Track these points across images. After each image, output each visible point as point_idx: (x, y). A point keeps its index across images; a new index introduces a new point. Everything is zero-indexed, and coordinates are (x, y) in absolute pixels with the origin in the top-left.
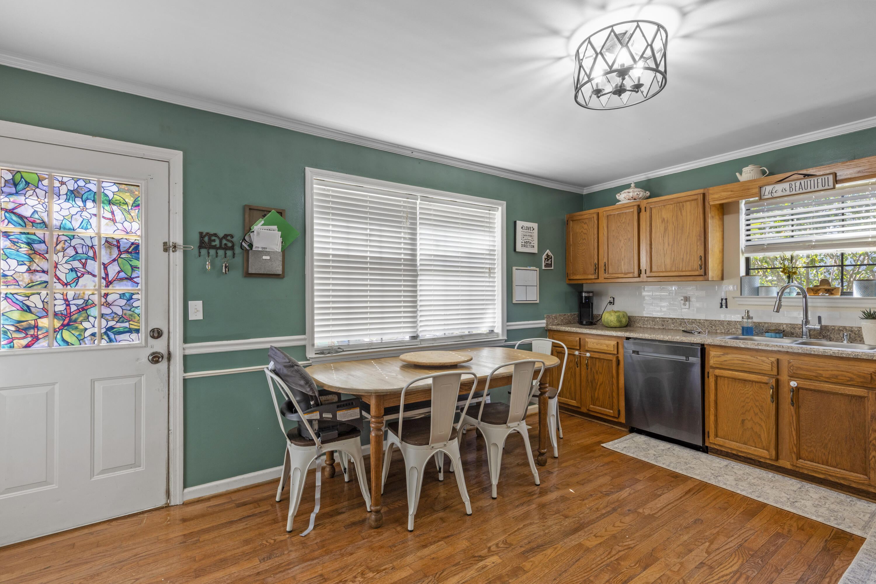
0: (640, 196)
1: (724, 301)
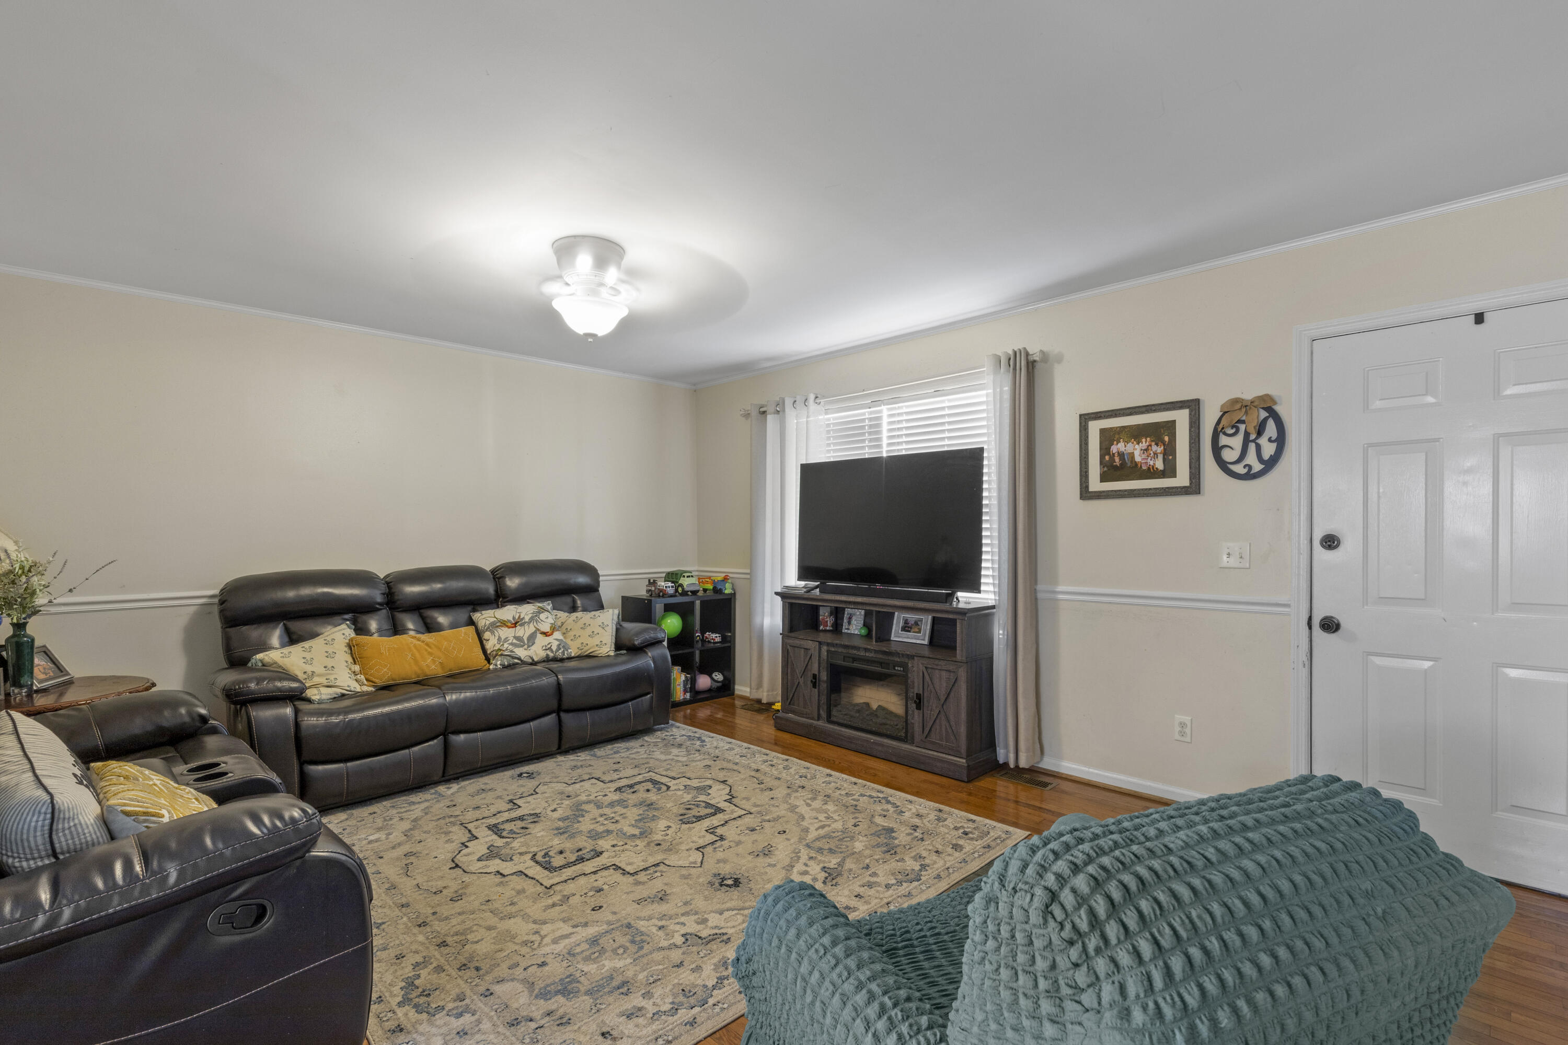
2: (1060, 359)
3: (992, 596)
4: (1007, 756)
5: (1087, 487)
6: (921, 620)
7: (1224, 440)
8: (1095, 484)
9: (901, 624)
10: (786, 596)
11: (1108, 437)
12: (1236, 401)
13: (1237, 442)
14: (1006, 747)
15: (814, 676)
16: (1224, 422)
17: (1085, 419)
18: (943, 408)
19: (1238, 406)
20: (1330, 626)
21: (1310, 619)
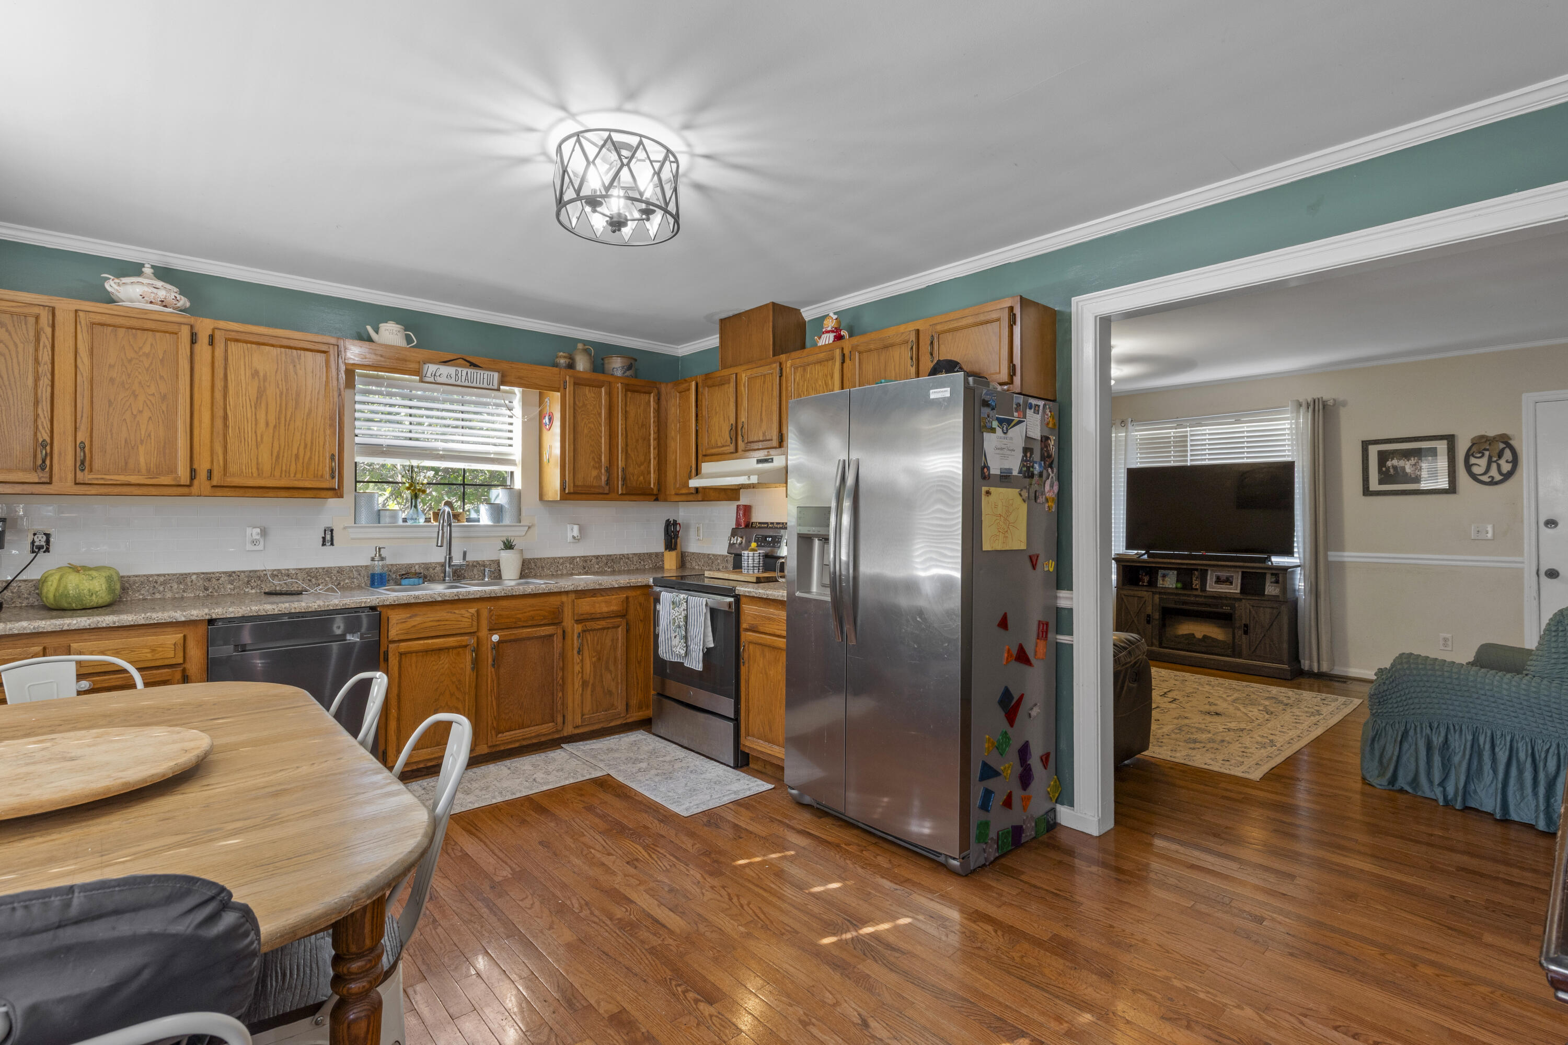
0: (179, 305)
1: (328, 533)
2: (1344, 404)
3: (1298, 561)
4: (1311, 666)
5: (1368, 487)
6: (1232, 577)
7: (1473, 460)
8: (1374, 485)
9: (1214, 579)
10: (1119, 560)
11: (1383, 457)
12: (1482, 437)
13: (1483, 462)
14: (1311, 659)
15: (1149, 616)
16: (1474, 449)
17: (1365, 445)
18: (1243, 432)
19: (1484, 440)
20: (1552, 574)
21: (1538, 571)
